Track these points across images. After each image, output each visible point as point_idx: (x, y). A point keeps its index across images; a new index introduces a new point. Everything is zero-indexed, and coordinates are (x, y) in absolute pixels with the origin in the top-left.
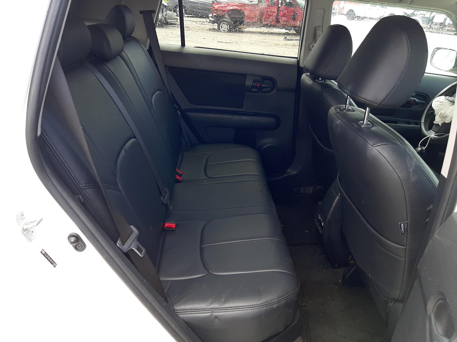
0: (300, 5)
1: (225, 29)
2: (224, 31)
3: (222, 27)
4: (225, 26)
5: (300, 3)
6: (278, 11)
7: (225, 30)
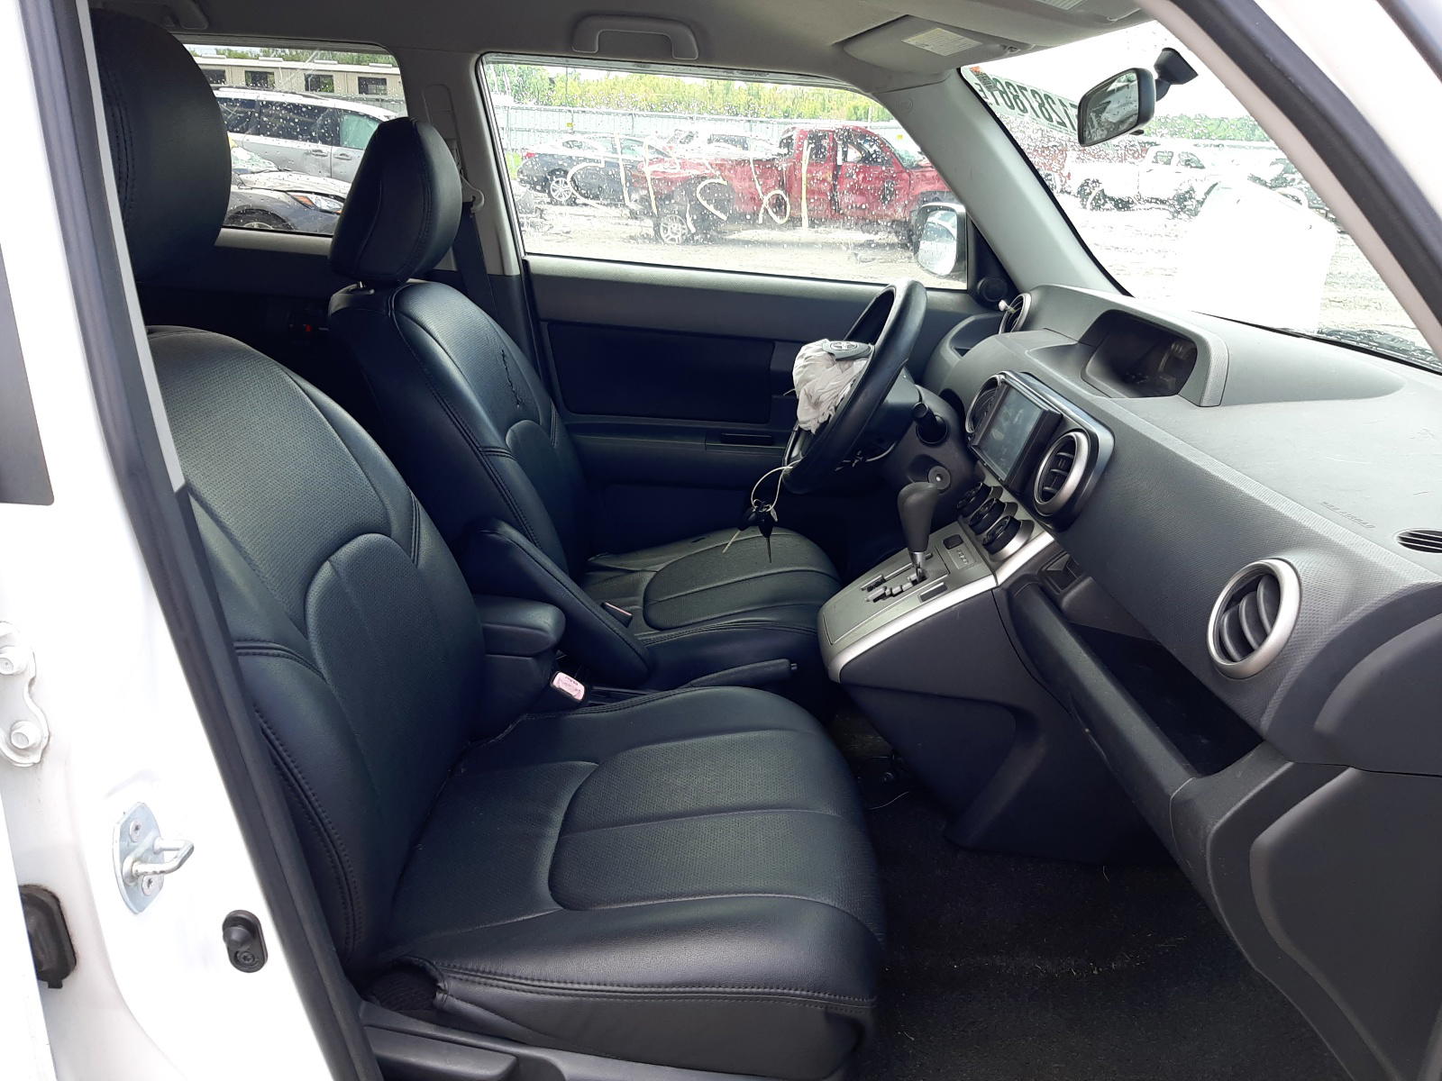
0: (903, 159)
1: (676, 234)
2: (673, 240)
3: (666, 229)
4: (676, 225)
5: (902, 153)
6: (835, 177)
7: (676, 237)
